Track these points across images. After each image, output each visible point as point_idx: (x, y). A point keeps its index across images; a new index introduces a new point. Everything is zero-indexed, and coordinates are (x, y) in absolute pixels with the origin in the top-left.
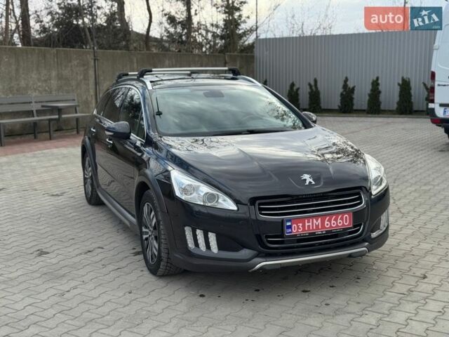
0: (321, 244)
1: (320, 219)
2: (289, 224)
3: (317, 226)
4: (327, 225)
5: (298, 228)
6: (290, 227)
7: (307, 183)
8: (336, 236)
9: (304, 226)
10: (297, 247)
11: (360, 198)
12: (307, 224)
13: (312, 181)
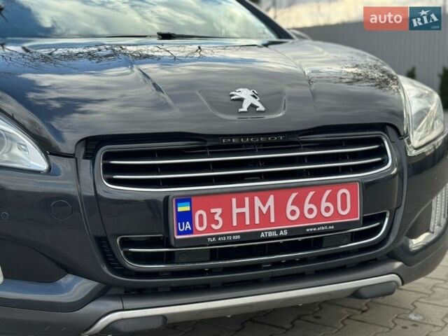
0: (277, 264)
1: (272, 197)
2: (184, 208)
3: (265, 217)
4: (293, 213)
5: (211, 219)
6: (187, 217)
7: (245, 108)
8: (318, 243)
9: (227, 215)
10: (211, 271)
11: (382, 151)
12: (235, 211)
13: (256, 102)
